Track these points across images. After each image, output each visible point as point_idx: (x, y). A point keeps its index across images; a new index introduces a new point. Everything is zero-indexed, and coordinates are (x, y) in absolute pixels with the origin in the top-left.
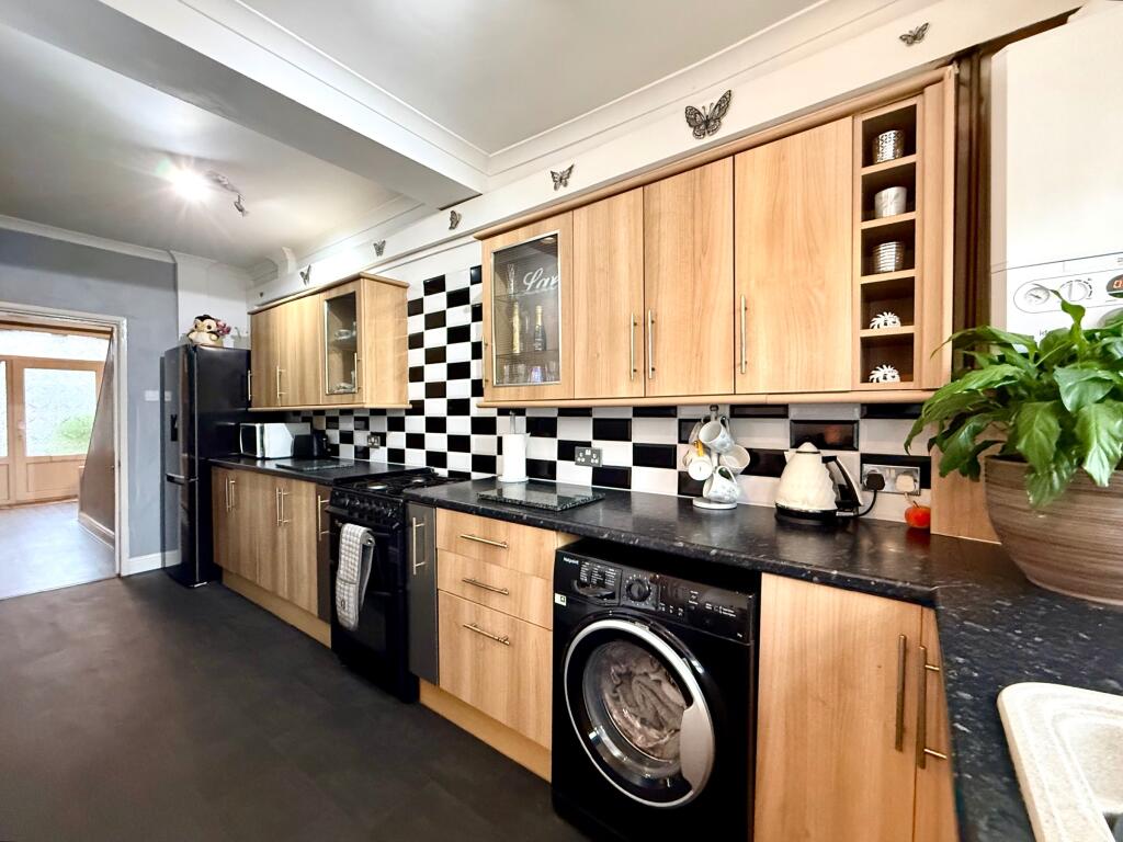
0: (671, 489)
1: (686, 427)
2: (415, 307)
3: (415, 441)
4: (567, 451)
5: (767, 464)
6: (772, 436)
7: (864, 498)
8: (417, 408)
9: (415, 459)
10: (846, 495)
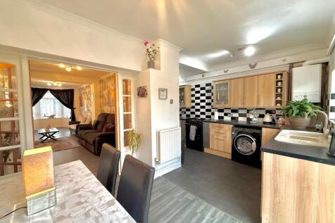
0: (246, 120)
1: (248, 111)
2: (193, 90)
3: (193, 113)
4: (226, 115)
5: (262, 116)
6: (263, 112)
7: (276, 120)
8: (193, 107)
9: (193, 116)
10: (273, 120)
